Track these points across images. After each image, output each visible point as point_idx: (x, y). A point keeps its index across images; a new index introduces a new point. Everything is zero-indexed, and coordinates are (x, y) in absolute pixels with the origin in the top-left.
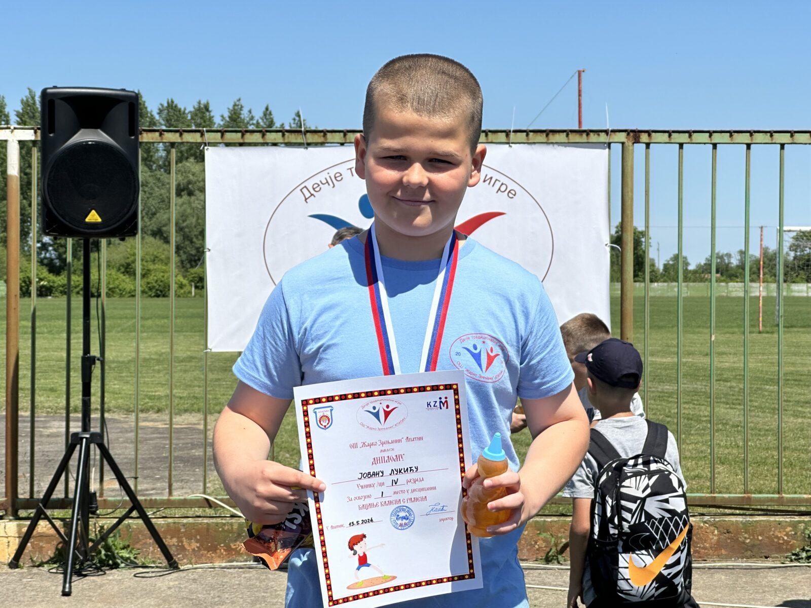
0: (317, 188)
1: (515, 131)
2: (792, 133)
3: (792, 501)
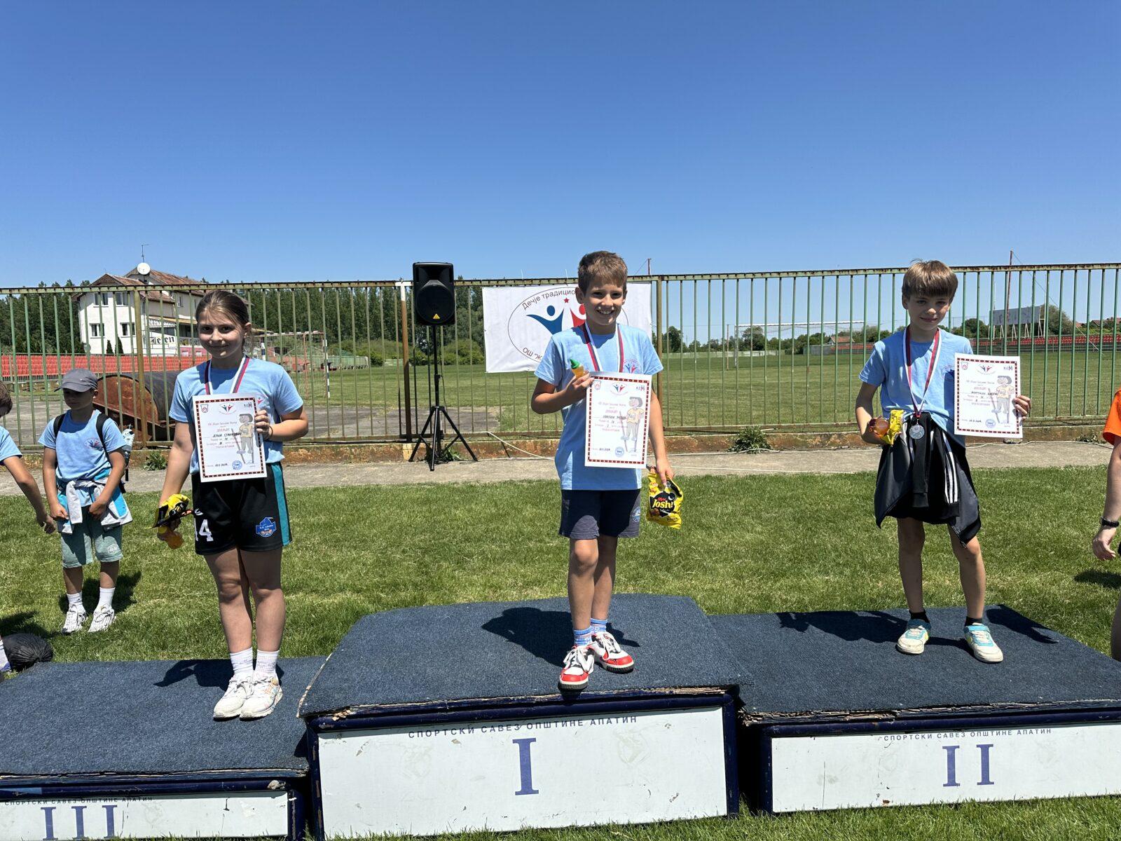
0: (529, 303)
2: (728, 275)
3: (729, 428)
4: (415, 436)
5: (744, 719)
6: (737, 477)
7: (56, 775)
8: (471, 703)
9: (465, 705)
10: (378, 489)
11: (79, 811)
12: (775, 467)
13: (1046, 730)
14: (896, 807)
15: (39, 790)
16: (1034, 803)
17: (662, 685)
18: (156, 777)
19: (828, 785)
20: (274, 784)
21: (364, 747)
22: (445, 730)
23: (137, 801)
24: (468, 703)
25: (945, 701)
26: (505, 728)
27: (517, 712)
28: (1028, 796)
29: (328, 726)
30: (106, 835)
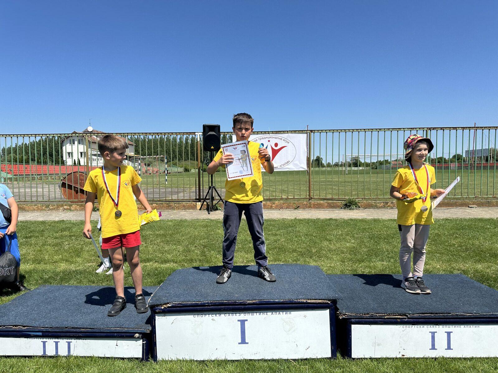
1: (289, 131)
2: (341, 130)
3: (341, 198)
4: (202, 199)
5: (339, 316)
6: (344, 219)
7: (48, 328)
8: (220, 303)
9: (218, 304)
10: (186, 221)
11: (57, 343)
12: (362, 216)
13: (477, 326)
14: (408, 358)
15: (40, 334)
16: (471, 359)
17: (302, 298)
18: (88, 330)
19: (377, 347)
20: (137, 335)
21: (174, 321)
22: (209, 314)
23: (80, 340)
24: (219, 303)
25: (430, 311)
26: (234, 314)
27: (240, 307)
28: (469, 356)
29: (160, 311)
30: (67, 354)
